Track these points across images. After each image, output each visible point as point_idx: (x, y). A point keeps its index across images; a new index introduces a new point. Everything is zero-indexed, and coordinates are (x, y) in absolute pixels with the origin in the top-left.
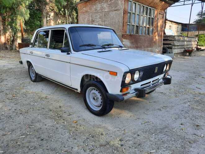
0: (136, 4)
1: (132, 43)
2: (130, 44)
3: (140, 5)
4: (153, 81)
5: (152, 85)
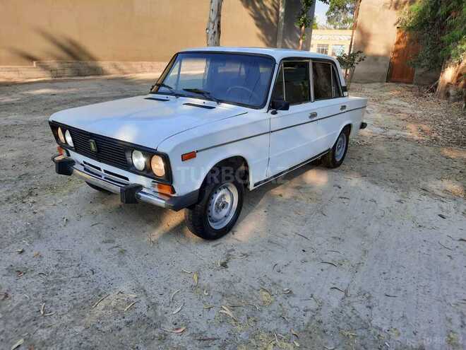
4: (106, 171)
5: (105, 178)
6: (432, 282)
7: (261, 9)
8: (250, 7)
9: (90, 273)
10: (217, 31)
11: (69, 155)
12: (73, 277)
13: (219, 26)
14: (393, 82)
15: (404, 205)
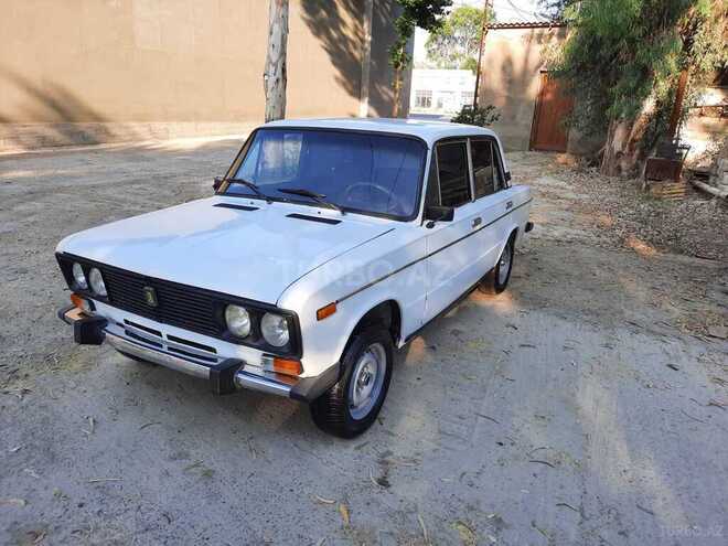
4: (170, 337)
5: (170, 349)
6: (695, 481)
7: (340, 40)
8: (323, 36)
9: (163, 522)
10: (280, 77)
11: (93, 307)
12: (136, 533)
13: (284, 71)
14: (541, 150)
15: (615, 352)
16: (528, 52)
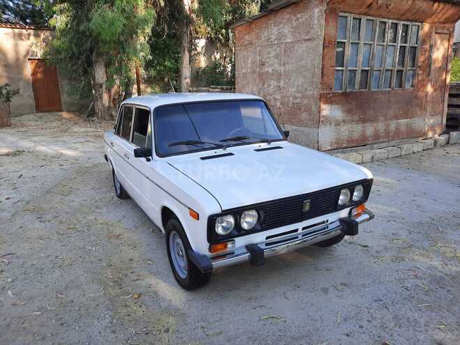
0: (360, 20)
1: (349, 111)
2: (343, 115)
3: (373, 20)
4: (304, 228)
5: (303, 236)
16: (16, 46)
